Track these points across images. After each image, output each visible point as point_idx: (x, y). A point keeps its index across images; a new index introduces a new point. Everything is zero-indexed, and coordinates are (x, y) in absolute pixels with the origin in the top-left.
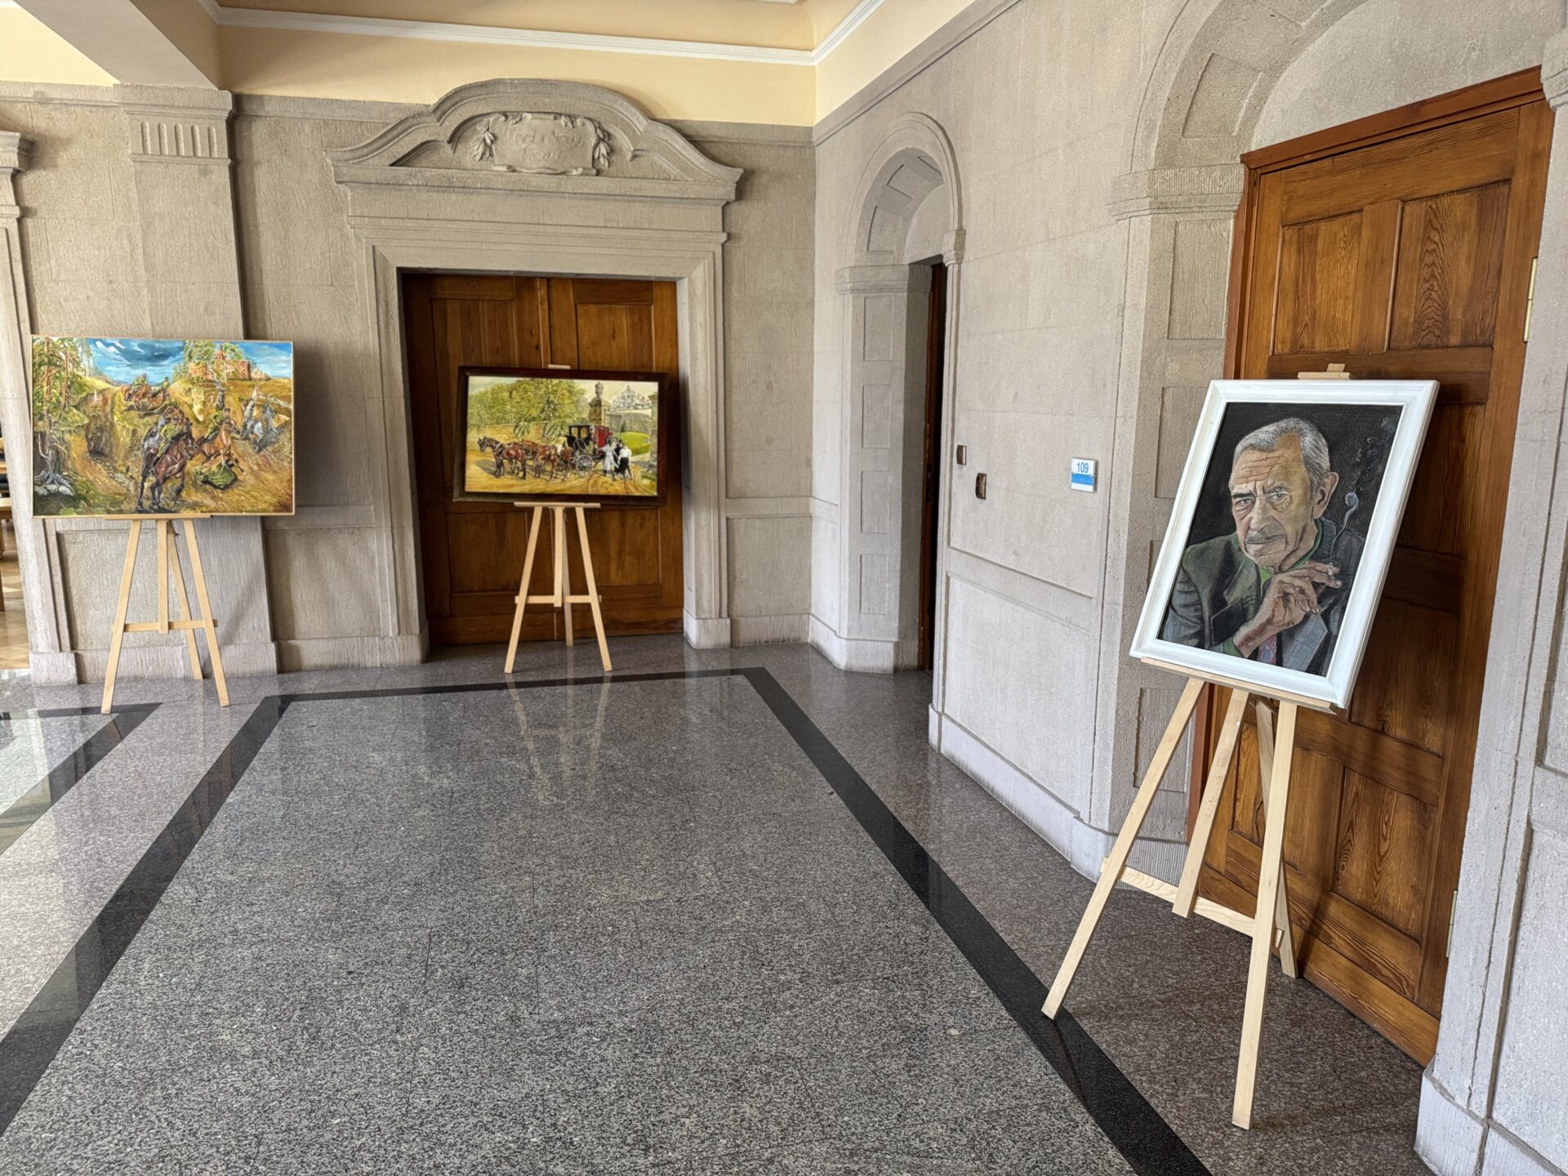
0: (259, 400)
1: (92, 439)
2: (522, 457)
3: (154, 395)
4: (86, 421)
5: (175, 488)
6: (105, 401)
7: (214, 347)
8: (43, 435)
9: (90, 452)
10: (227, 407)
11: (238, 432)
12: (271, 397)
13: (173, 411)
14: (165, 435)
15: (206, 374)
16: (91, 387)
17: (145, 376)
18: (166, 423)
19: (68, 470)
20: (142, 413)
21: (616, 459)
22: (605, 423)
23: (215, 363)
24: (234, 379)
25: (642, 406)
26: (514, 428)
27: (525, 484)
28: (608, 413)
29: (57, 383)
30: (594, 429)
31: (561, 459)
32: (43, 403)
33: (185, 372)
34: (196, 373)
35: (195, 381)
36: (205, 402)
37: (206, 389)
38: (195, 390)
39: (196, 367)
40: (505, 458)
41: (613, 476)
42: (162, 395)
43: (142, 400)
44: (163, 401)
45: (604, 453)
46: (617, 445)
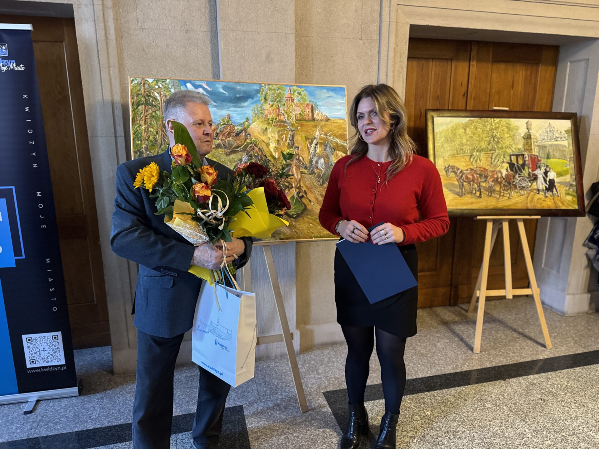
0: (321, 139)
2: (477, 180)
3: (238, 134)
7: (285, 91)
10: (296, 145)
11: (306, 168)
12: (330, 136)
13: (254, 149)
15: (278, 115)
17: (229, 117)
18: (249, 160)
20: (228, 151)
21: (545, 181)
22: (535, 152)
23: (286, 105)
24: (300, 120)
25: (561, 138)
26: (469, 157)
27: (482, 202)
28: (537, 144)
29: (154, 122)
30: (527, 157)
31: (506, 181)
32: (141, 141)
33: (262, 113)
34: (270, 114)
35: (271, 122)
36: (278, 141)
37: (279, 129)
38: (270, 130)
39: (271, 109)
40: (465, 182)
41: (545, 194)
42: (244, 134)
43: (228, 139)
44: (245, 140)
45: (537, 176)
46: (545, 170)
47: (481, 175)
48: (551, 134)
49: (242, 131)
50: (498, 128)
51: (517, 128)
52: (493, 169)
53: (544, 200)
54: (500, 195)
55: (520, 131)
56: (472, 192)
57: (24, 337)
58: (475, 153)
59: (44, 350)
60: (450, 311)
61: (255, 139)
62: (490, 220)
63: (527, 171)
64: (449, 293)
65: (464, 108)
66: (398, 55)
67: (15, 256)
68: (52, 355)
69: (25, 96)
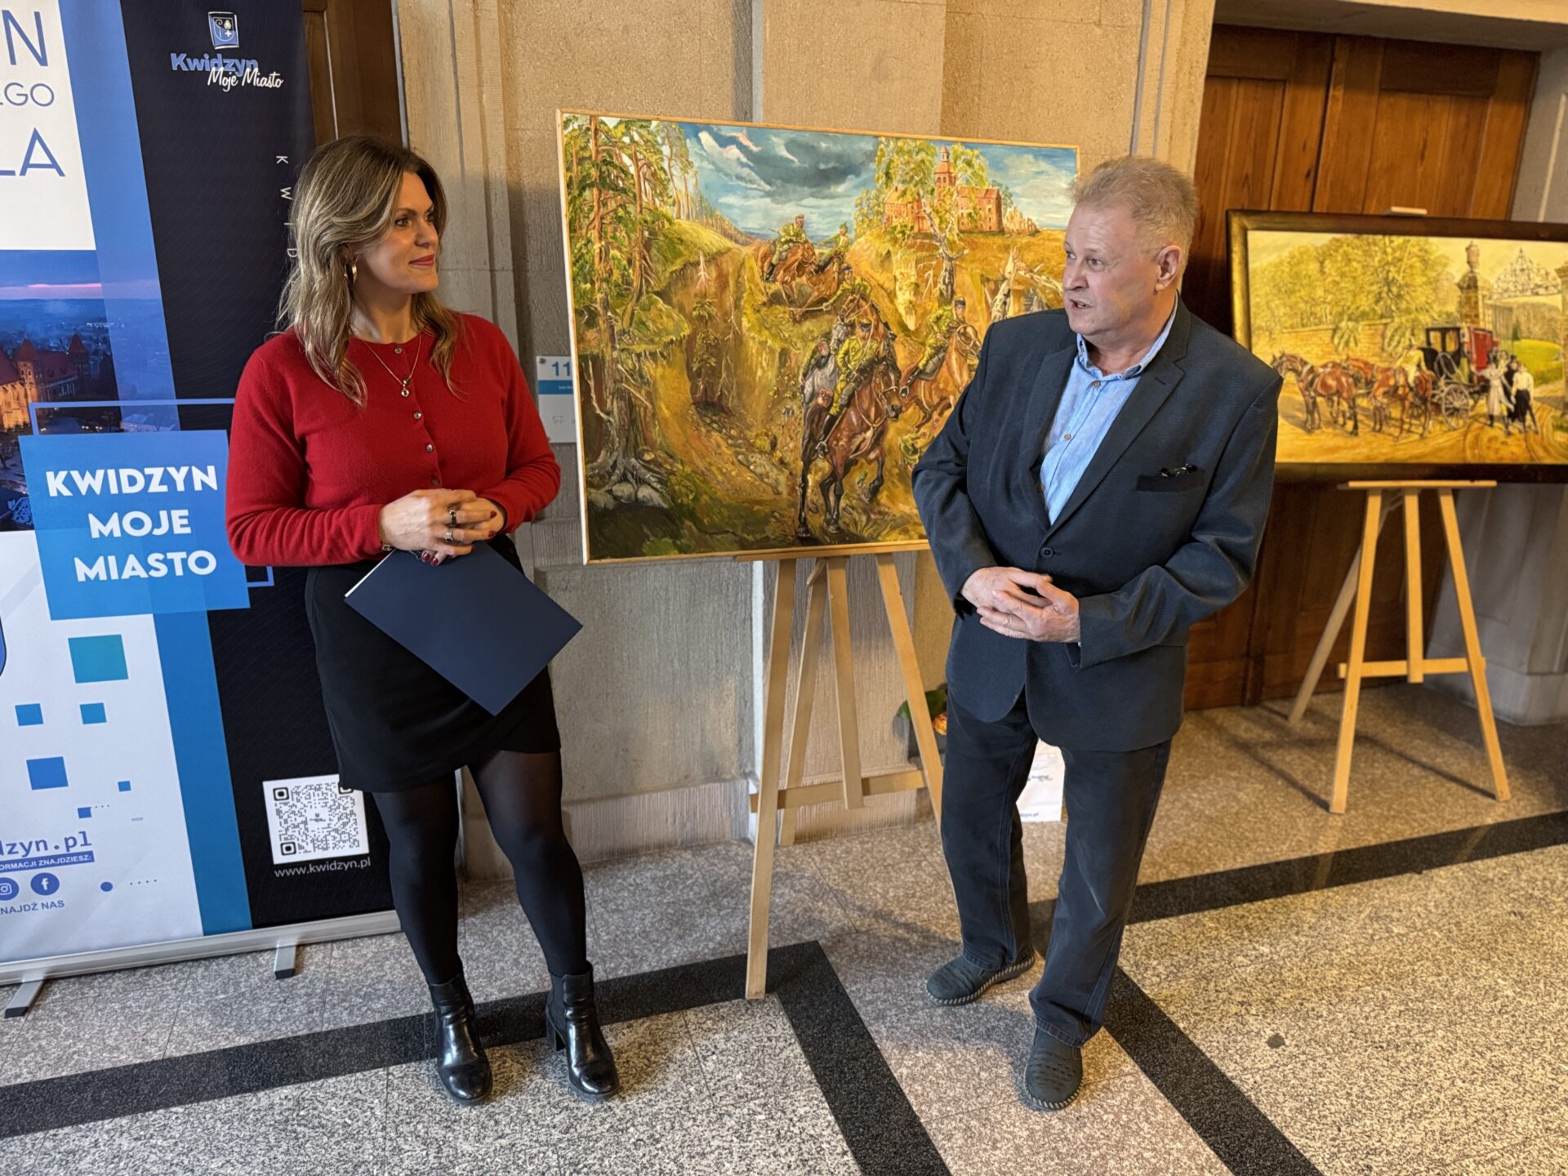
0: (1018, 282)
1: (699, 374)
2: (1349, 390)
3: (821, 269)
4: (686, 331)
5: (866, 484)
6: (722, 281)
7: (934, 155)
8: (598, 361)
9: (696, 403)
10: (958, 296)
12: (1040, 273)
13: (859, 306)
14: (845, 364)
15: (918, 218)
16: (693, 246)
17: (801, 222)
18: (847, 335)
19: (653, 448)
20: (798, 311)
21: (1507, 393)
22: (1486, 322)
23: (936, 193)
24: (970, 232)
25: (1547, 288)
26: (1330, 333)
27: (1358, 446)
28: (1490, 302)
29: (621, 234)
30: (1467, 335)
31: (1416, 395)
32: (593, 283)
33: (878, 213)
34: (899, 214)
35: (899, 236)
36: (917, 285)
37: (919, 254)
38: (898, 256)
39: (900, 201)
40: (1321, 395)
41: (1507, 427)
42: (835, 268)
43: (798, 280)
44: (839, 283)
45: (1487, 381)
46: (1509, 366)
47: (1357, 380)
48: (1523, 278)
49: (831, 259)
50: (1400, 260)
51: (1444, 262)
52: (1384, 365)
53: (1504, 443)
54: (1402, 429)
55: (1450, 269)
56: (1336, 422)
57: (269, 787)
58: (1343, 324)
59: (318, 819)
60: (1246, 718)
61: (862, 280)
62: (1375, 491)
63: (1466, 370)
64: (1242, 674)
65: (1305, 209)
66: (1186, 68)
67: (249, 580)
68: (336, 830)
69: (282, 158)
